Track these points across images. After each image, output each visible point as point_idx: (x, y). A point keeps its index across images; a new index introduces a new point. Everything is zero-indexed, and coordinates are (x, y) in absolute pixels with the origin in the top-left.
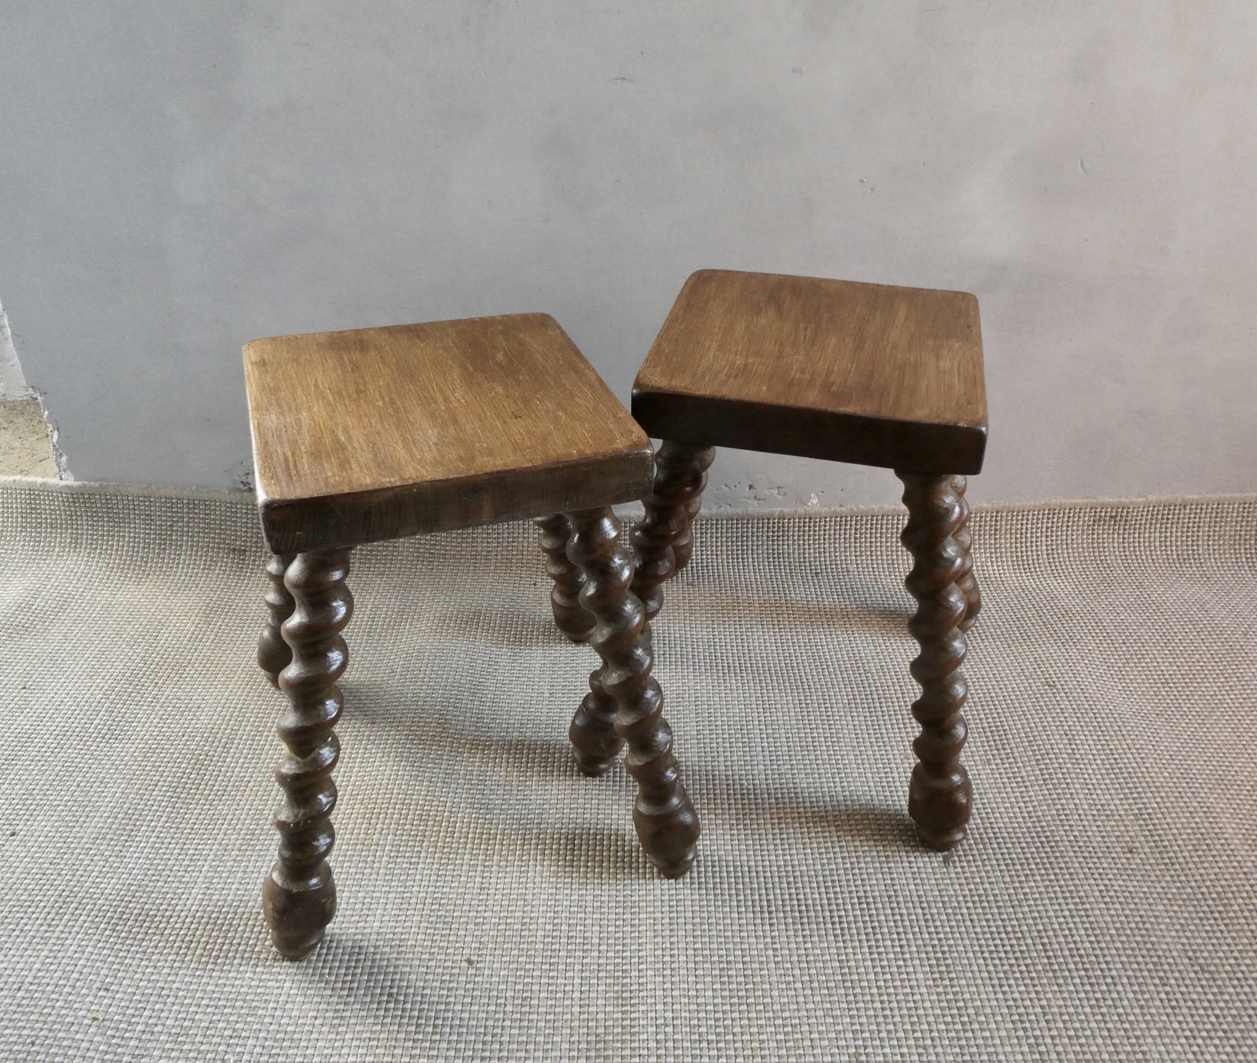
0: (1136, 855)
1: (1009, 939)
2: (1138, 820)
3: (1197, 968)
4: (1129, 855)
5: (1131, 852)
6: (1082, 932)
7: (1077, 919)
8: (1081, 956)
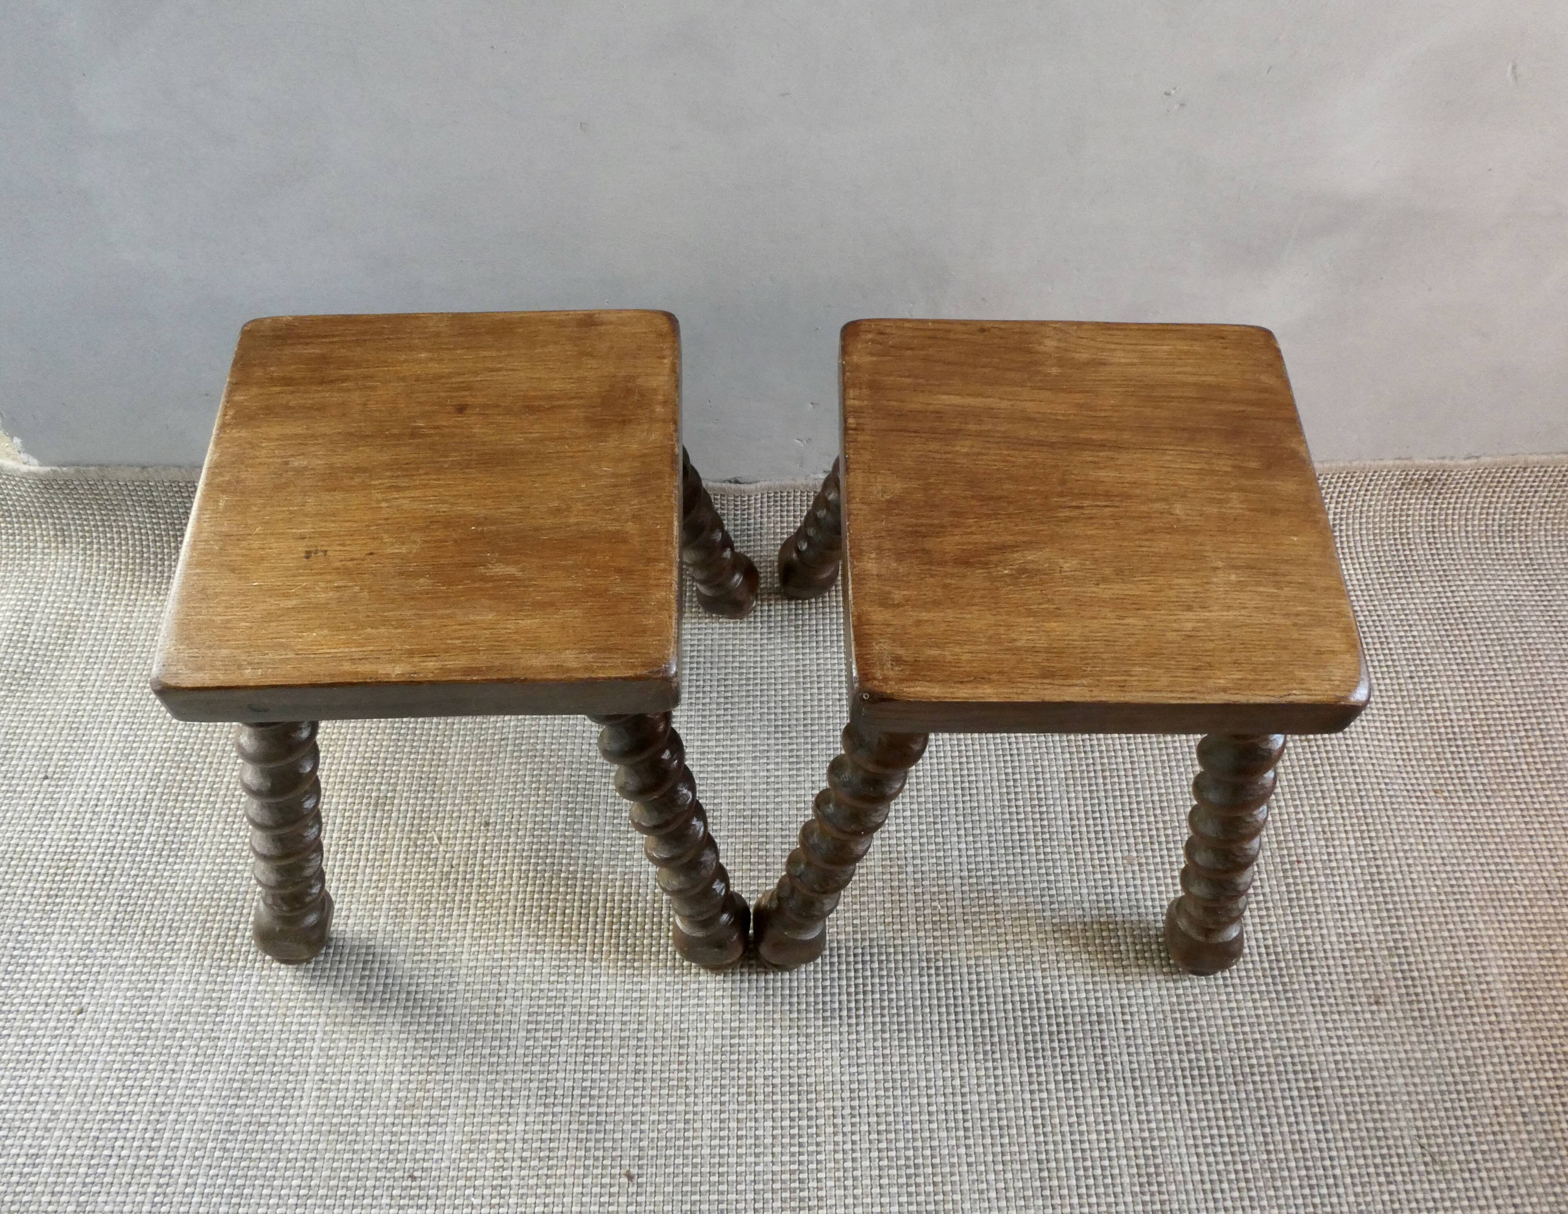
0: (1382, 1008)
1: (1227, 1127)
2: (1391, 956)
3: (1428, 1159)
4: (1375, 1008)
5: (1377, 1003)
6: (1309, 1119)
7: (1306, 1102)
8: (1304, 1151)
